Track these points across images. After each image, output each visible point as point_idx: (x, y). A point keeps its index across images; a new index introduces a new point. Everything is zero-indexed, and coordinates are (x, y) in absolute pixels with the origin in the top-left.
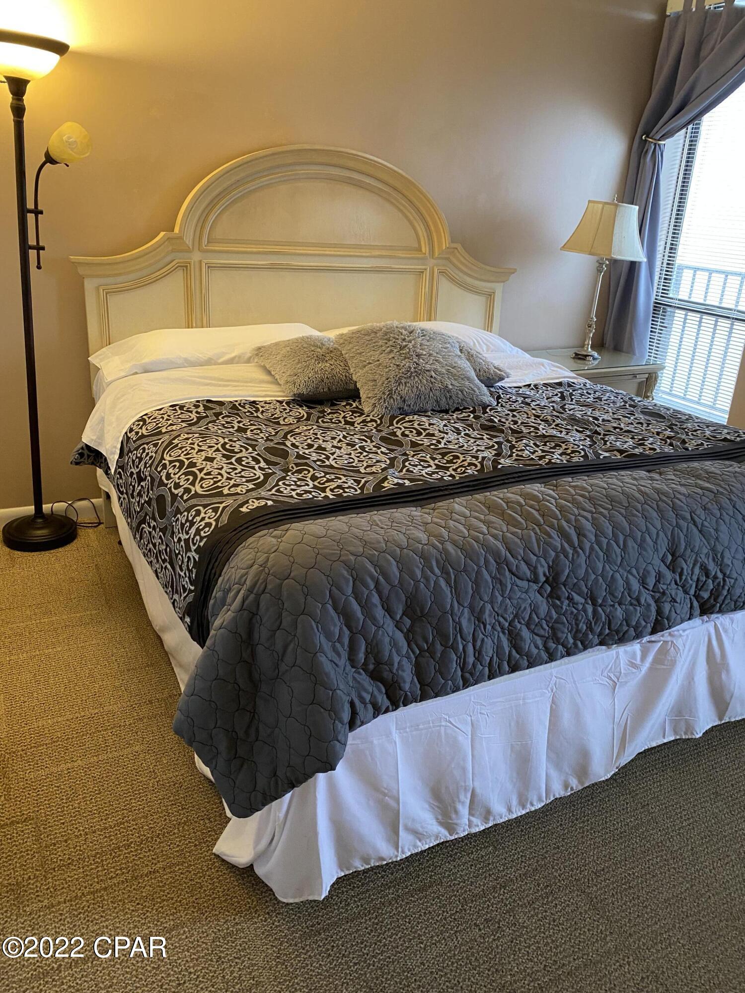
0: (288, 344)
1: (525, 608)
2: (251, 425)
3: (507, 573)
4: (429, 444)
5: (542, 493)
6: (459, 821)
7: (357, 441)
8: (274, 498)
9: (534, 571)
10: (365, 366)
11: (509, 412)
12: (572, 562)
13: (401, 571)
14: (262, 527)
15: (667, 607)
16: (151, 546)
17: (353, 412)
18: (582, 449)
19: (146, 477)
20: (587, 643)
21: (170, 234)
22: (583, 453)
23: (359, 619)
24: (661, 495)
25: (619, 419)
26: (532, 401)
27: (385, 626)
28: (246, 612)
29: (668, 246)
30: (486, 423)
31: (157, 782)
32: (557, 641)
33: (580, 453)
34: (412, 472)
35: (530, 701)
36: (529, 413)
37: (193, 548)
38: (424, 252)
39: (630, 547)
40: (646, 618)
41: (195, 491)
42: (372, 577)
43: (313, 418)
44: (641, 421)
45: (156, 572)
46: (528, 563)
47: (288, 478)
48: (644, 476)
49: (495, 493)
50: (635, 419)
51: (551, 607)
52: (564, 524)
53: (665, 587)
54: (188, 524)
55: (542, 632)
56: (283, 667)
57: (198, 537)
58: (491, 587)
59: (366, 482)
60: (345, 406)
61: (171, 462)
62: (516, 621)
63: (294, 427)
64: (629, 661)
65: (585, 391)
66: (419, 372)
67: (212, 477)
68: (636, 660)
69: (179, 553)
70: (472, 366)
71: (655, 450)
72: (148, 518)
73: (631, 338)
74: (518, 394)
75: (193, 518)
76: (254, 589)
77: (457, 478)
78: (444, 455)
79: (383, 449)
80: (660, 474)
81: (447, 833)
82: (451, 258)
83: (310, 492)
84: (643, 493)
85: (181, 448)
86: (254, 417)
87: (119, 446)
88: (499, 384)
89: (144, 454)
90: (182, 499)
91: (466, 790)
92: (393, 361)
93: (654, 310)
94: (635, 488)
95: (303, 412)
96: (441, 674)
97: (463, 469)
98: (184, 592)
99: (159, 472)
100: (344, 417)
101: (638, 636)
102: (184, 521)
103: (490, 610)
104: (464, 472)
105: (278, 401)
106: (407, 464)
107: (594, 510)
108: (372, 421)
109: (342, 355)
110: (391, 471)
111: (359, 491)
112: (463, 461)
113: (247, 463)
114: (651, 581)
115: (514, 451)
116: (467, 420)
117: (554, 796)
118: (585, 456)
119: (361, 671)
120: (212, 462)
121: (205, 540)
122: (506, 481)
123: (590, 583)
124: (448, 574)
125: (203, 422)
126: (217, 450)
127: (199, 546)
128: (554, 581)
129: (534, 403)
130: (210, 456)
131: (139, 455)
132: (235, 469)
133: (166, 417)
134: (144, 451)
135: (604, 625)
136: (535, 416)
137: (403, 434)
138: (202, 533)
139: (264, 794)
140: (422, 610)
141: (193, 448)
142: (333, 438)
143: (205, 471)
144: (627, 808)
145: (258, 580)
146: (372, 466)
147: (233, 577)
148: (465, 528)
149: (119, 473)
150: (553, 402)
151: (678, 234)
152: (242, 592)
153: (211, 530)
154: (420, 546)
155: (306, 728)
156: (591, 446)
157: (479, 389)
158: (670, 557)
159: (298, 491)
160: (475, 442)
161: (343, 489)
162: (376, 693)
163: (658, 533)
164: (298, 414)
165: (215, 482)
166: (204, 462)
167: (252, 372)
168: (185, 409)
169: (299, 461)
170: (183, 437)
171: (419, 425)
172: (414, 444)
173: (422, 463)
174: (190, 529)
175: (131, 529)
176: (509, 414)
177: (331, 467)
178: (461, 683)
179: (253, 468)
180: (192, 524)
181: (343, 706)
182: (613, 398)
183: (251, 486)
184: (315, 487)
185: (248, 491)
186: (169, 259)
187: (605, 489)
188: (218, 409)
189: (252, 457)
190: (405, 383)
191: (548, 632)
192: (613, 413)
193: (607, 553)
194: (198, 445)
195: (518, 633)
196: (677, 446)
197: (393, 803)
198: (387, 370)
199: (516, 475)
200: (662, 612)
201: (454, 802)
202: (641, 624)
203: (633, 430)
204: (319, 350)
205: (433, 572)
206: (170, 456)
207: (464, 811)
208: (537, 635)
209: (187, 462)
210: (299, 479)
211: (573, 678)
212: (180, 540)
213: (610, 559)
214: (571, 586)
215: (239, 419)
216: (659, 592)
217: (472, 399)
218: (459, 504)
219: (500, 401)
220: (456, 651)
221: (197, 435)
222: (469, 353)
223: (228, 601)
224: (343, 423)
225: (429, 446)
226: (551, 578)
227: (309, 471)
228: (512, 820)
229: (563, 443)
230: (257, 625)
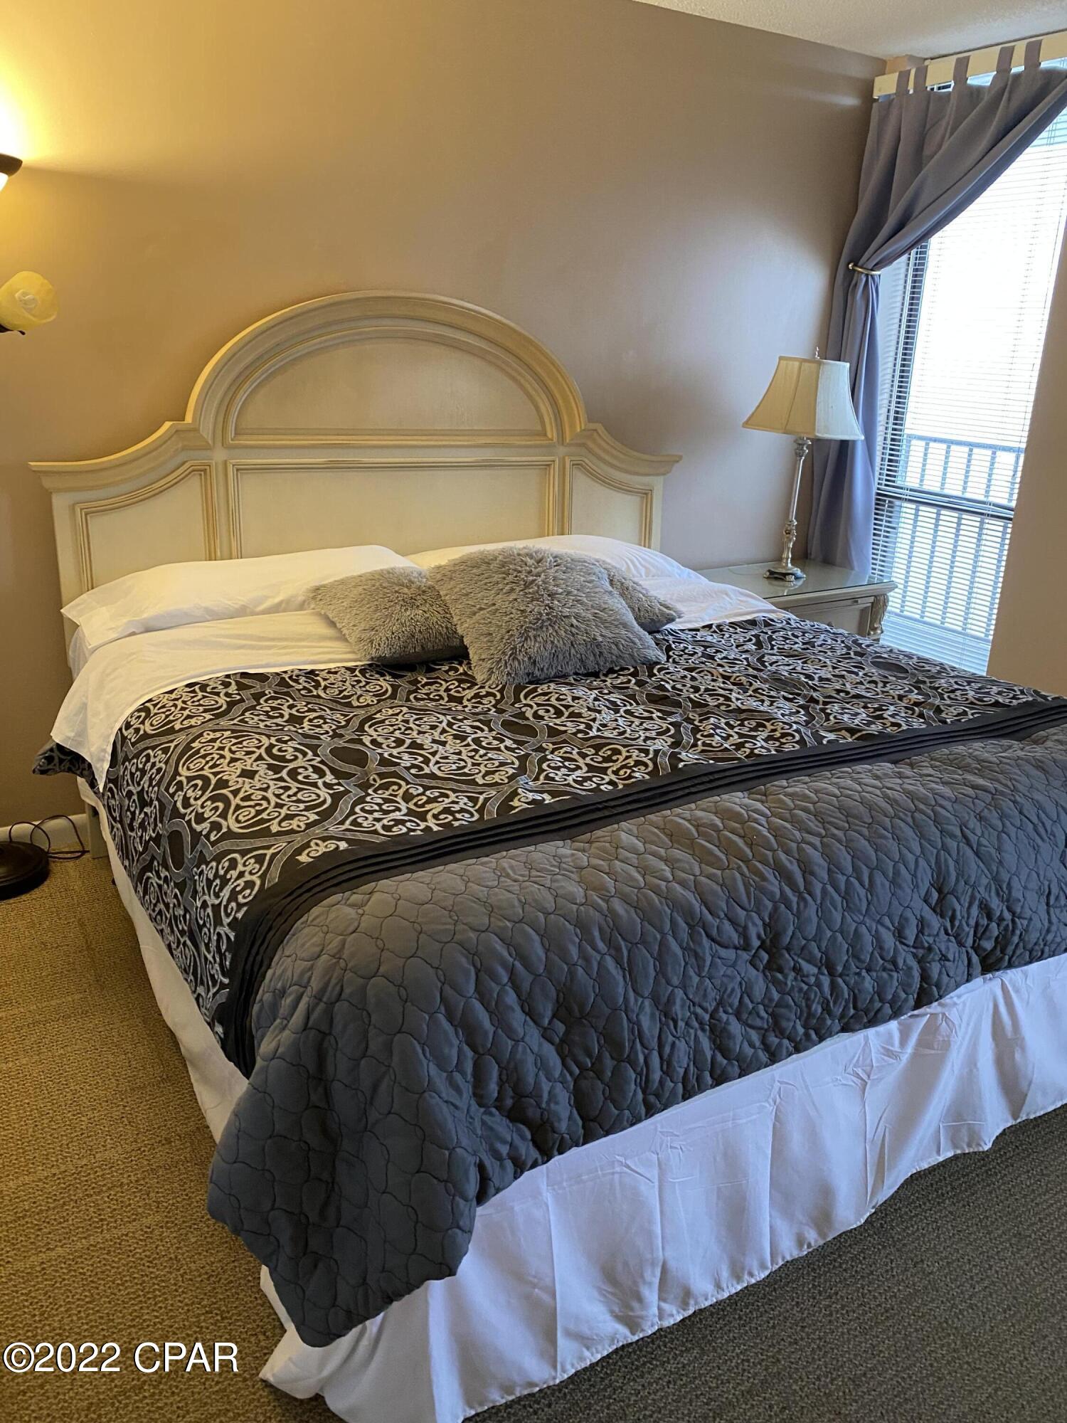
0: (360, 580)
1: (733, 990)
2: (310, 710)
3: (705, 939)
4: (574, 730)
5: (747, 808)
6: (644, 1313)
7: (469, 730)
8: (349, 835)
9: (744, 934)
10: (474, 614)
11: (686, 673)
12: (798, 915)
13: (547, 951)
14: (333, 889)
15: (935, 969)
16: (161, 906)
17: (460, 681)
18: (798, 731)
19: (152, 801)
20: (823, 1032)
21: (180, 424)
22: (797, 737)
23: (486, 1033)
24: (916, 802)
25: (843, 677)
26: (717, 651)
27: (527, 1039)
28: (313, 1032)
29: (892, 414)
30: (654, 691)
31: (182, 1276)
32: (781, 1033)
33: (794, 737)
34: (553, 779)
35: (744, 1121)
36: (714, 671)
37: (226, 921)
38: (550, 436)
39: (879, 886)
40: (905, 986)
41: (228, 827)
42: (504, 964)
43: (402, 693)
44: (874, 678)
45: (169, 947)
46: (733, 922)
47: (368, 799)
48: (890, 772)
49: (678, 810)
50: (865, 674)
51: (770, 985)
52: (783, 856)
53: (931, 940)
54: (218, 881)
55: (758, 1023)
56: (373, 1115)
57: (233, 904)
58: (683, 964)
59: (486, 800)
60: (447, 672)
61: (189, 779)
62: (721, 1009)
63: (373, 710)
64: (883, 1048)
65: (790, 633)
66: (554, 620)
67: (252, 803)
68: (893, 1046)
69: (204, 925)
70: (630, 607)
71: (899, 725)
72: (156, 863)
73: (847, 544)
74: (696, 642)
75: (226, 872)
76: (323, 996)
77: (621, 787)
78: (598, 748)
79: (508, 743)
80: (912, 765)
81: (627, 1332)
82: (590, 444)
83: (403, 822)
84: (892, 802)
85: (204, 757)
86: (313, 696)
87: (110, 749)
88: (668, 626)
89: (149, 765)
90: (208, 839)
91: (653, 1264)
92: (516, 604)
93: (877, 504)
94: (878, 792)
95: (385, 685)
96: (613, 1101)
97: (629, 771)
98: (214, 986)
99: (172, 795)
100: (447, 690)
101: (896, 1014)
102: (211, 876)
103: (682, 999)
104: (630, 777)
105: (347, 668)
106: (545, 766)
107: (823, 832)
108: (488, 694)
109: (439, 596)
110: (522, 779)
111: (477, 816)
112: (627, 758)
113: (305, 777)
114: (911, 933)
115: (699, 736)
116: (628, 688)
117: (783, 1259)
118: (802, 742)
119: (494, 1110)
120: (253, 779)
121: (245, 909)
122: (693, 790)
123: (824, 945)
124: (618, 949)
125: (237, 710)
126: (260, 758)
127: (235, 918)
128: (772, 944)
129: (719, 656)
130: (249, 768)
131: (140, 766)
132: (287, 788)
133: (179, 704)
134: (148, 760)
135: (847, 1001)
136: (724, 677)
137: (536, 715)
138: (240, 897)
139: (349, 1312)
140: (582, 1007)
141: (222, 757)
142: (433, 727)
143: (241, 795)
144: (892, 1268)
145: (330, 979)
146: (493, 772)
147: (289, 973)
148: (639, 872)
149: (111, 790)
150: (747, 651)
151: (905, 398)
152: (305, 1000)
153: (254, 893)
154: (575, 907)
155: (410, 1209)
156: (807, 723)
157: (640, 639)
158: (935, 895)
159: (385, 822)
160: (641, 724)
161: (452, 813)
162: (517, 1141)
163: (917, 861)
164: (378, 688)
165: (258, 813)
166: (240, 780)
167: (307, 623)
168: (208, 690)
169: (384, 769)
170: (209, 736)
171: (558, 699)
172: (553, 732)
173: (566, 763)
174: (221, 890)
175: (129, 876)
176: (685, 676)
177: (433, 776)
178: (643, 1111)
179: (315, 785)
180: (225, 882)
181: (466, 1172)
182: (830, 641)
183: (313, 817)
184: (410, 812)
185: (309, 826)
186: (179, 460)
187: (837, 797)
188: (258, 687)
189: (312, 766)
190: (535, 637)
191: (768, 1022)
192: (834, 668)
193: (847, 895)
194: (230, 750)
195: (724, 1028)
196: (930, 717)
197: (545, 1297)
198: (507, 619)
199: (705, 779)
200: (929, 977)
201: (635, 1283)
202: (899, 997)
203: (863, 693)
204: (406, 590)
205: (595, 948)
206: (188, 769)
207: (651, 1295)
208: (752, 1027)
209: (214, 781)
210: (386, 801)
211: (804, 1081)
212: (205, 905)
213: (851, 905)
214: (796, 949)
215: (291, 702)
216: (923, 948)
217: (632, 656)
218: (626, 832)
219: (671, 653)
220: (633, 1064)
221: (227, 734)
222: (622, 584)
223: (281, 1011)
224: (446, 699)
225: (575, 734)
226: (768, 941)
227: (400, 786)
228: (723, 1301)
229: (768, 720)
230: (331, 1052)
